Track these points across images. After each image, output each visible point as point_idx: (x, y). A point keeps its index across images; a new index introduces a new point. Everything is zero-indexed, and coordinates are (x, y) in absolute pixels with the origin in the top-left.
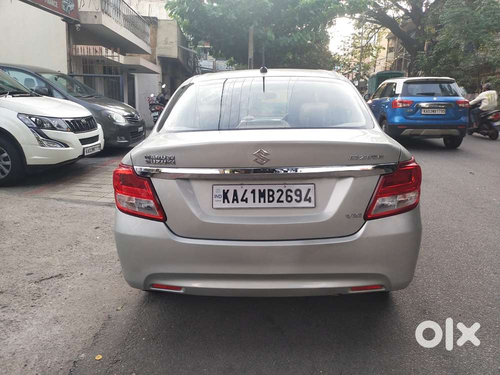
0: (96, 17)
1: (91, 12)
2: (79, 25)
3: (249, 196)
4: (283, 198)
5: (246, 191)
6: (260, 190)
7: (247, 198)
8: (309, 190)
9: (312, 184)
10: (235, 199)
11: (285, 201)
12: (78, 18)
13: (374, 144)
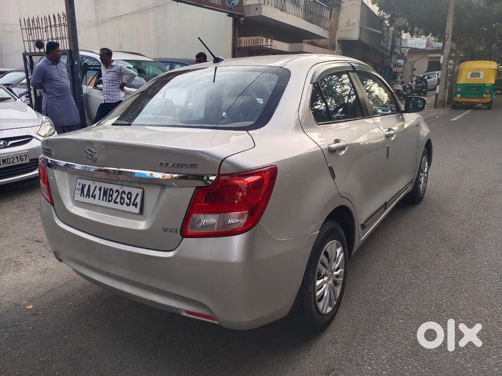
0: (257, 8)
1: (253, 5)
2: (243, 19)
3: (97, 192)
4: (118, 200)
5: (96, 187)
6: (104, 188)
7: (95, 195)
8: (138, 194)
9: (141, 188)
10: (88, 195)
11: (119, 203)
12: (242, 11)
13: (184, 150)
